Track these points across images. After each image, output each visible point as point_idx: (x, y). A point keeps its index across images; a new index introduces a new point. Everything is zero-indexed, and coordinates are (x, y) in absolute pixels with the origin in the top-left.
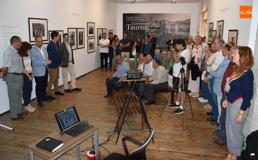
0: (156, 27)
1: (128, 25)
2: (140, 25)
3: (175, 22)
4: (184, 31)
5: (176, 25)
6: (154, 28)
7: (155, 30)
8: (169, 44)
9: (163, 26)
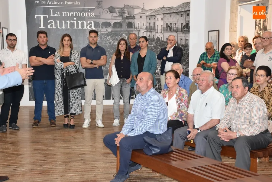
0: (112, 22)
1: (42, 17)
2: (71, 18)
3: (156, 11)
4: (176, 31)
5: (159, 17)
6: (107, 24)
7: (110, 29)
8: (164, 58)
9: (127, 21)
